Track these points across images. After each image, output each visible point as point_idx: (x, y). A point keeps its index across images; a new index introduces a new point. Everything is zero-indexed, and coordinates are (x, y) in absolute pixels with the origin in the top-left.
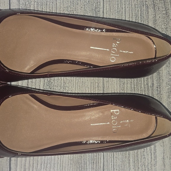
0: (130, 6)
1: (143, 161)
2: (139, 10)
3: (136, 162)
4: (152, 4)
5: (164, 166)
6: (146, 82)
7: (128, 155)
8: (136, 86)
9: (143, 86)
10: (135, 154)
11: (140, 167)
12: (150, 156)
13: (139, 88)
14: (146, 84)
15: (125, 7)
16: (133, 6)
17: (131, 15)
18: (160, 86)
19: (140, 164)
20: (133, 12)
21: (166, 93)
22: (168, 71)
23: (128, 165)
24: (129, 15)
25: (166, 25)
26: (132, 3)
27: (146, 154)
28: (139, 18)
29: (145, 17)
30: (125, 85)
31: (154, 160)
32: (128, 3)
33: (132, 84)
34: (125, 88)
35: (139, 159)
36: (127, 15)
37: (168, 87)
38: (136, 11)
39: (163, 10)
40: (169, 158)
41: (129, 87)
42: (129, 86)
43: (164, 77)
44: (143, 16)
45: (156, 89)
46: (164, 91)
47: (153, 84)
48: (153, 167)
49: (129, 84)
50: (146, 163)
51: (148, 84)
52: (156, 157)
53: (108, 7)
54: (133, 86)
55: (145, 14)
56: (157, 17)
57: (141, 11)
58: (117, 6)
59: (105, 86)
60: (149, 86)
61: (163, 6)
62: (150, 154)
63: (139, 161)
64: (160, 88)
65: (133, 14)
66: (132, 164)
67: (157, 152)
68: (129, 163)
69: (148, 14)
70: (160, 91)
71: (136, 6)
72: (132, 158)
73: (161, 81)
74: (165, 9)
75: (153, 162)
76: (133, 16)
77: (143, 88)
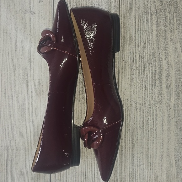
0: (139, 14)
1: (147, 127)
2: (146, 17)
3: (142, 127)
4: (155, 12)
5: (163, 130)
6: (150, 69)
7: (136, 122)
8: (143, 72)
9: (148, 72)
10: (142, 122)
11: (145, 131)
12: (152, 124)
13: (145, 73)
14: (150, 70)
15: (135, 15)
16: (141, 14)
17: (139, 21)
18: (161, 72)
19: (145, 129)
20: (141, 18)
21: (165, 77)
22: (167, 61)
23: (136, 129)
24: (138, 21)
25: (165, 27)
26: (140, 12)
27: (149, 122)
28: (146, 23)
29: (150, 22)
30: (135, 71)
31: (156, 126)
32: (137, 12)
33: (140, 70)
34: (135, 73)
35: (145, 126)
36: (136, 20)
37: (166, 73)
38: (143, 18)
39: (163, 17)
40: (166, 125)
41: (138, 73)
42: (138, 71)
43: (164, 66)
44: (148, 21)
45: (158, 74)
46: (164, 76)
47: (156, 70)
48: (154, 131)
49: (138, 70)
50: (150, 128)
51: (152, 71)
52: (157, 124)
53: (123, 15)
54: (140, 72)
55: (150, 20)
56: (159, 22)
57: (147, 17)
58: (129, 14)
59: (120, 72)
60: (153, 72)
61: (163, 14)
62: (152, 122)
63: (144, 127)
64: (161, 73)
65: (141, 20)
66: (139, 129)
67: (158, 121)
68: (137, 128)
69: (152, 19)
70: (161, 76)
71: (143, 14)
72: (139, 124)
73: (162, 68)
74: (164, 16)
75: (155, 128)
76: (141, 21)
77: (148, 73)
